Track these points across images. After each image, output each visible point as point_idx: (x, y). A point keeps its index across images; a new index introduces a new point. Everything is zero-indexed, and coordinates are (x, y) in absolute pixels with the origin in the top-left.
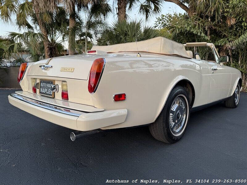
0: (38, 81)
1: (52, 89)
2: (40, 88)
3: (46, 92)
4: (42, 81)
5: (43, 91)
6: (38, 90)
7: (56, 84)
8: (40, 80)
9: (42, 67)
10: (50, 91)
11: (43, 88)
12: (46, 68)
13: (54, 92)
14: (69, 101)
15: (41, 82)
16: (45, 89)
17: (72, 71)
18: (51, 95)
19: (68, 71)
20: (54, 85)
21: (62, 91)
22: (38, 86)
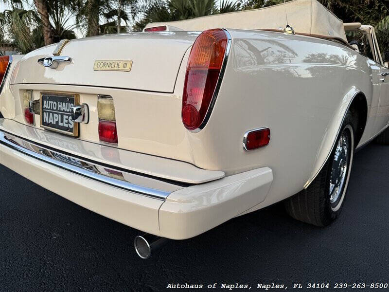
0: (37, 97)
1: (72, 116)
2: (43, 111)
3: (57, 122)
4: (47, 96)
5: (52, 121)
6: (37, 118)
7: (81, 104)
8: (41, 93)
9: (46, 61)
10: (67, 121)
11: (49, 113)
12: (55, 63)
13: (79, 123)
14: (120, 145)
15: (43, 99)
16: (55, 115)
17: (128, 68)
18: (71, 130)
19: (116, 68)
20: (79, 105)
21: (99, 119)
22: (39, 108)
